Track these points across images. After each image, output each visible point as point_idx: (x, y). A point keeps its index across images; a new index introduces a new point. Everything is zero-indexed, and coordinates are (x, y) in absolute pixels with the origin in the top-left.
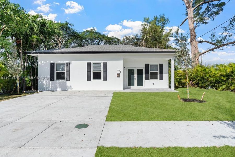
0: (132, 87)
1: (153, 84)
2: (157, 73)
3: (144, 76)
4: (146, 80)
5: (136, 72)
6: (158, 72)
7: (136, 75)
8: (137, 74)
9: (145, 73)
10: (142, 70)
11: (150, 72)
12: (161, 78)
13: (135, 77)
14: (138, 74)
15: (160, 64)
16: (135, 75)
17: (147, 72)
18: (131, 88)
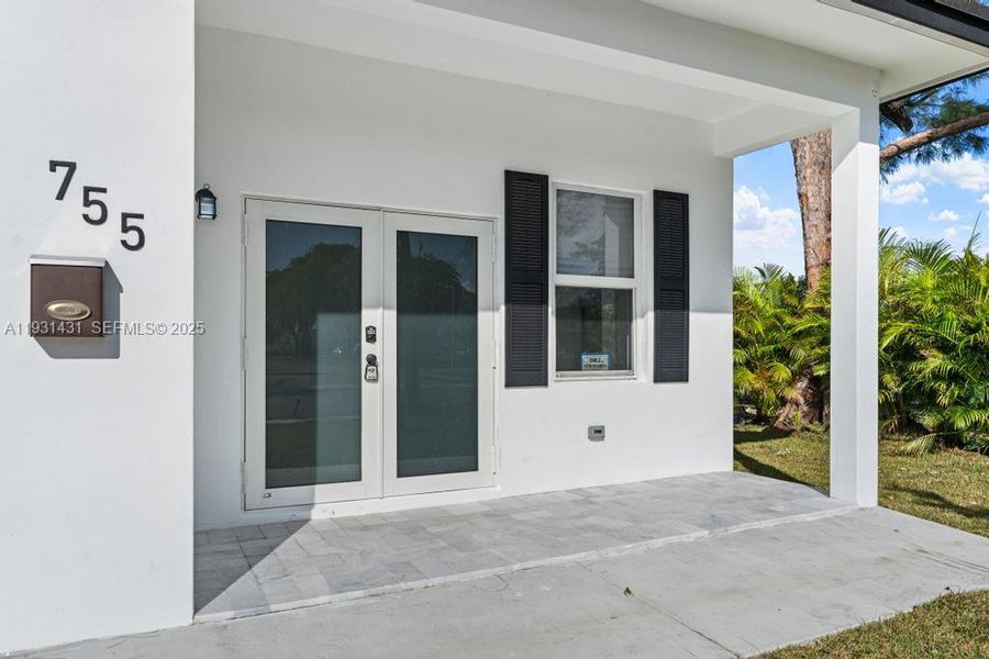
0: (329, 502)
1: (597, 433)
2: (624, 297)
3: (492, 326)
4: (511, 382)
5: (379, 272)
6: (643, 286)
7: (380, 317)
8: (403, 308)
9: (509, 300)
10: (468, 246)
11: (556, 279)
12: (672, 365)
13: (367, 349)
14: (409, 303)
15: (660, 197)
16: (369, 317)
17: (526, 281)
18: (317, 514)
